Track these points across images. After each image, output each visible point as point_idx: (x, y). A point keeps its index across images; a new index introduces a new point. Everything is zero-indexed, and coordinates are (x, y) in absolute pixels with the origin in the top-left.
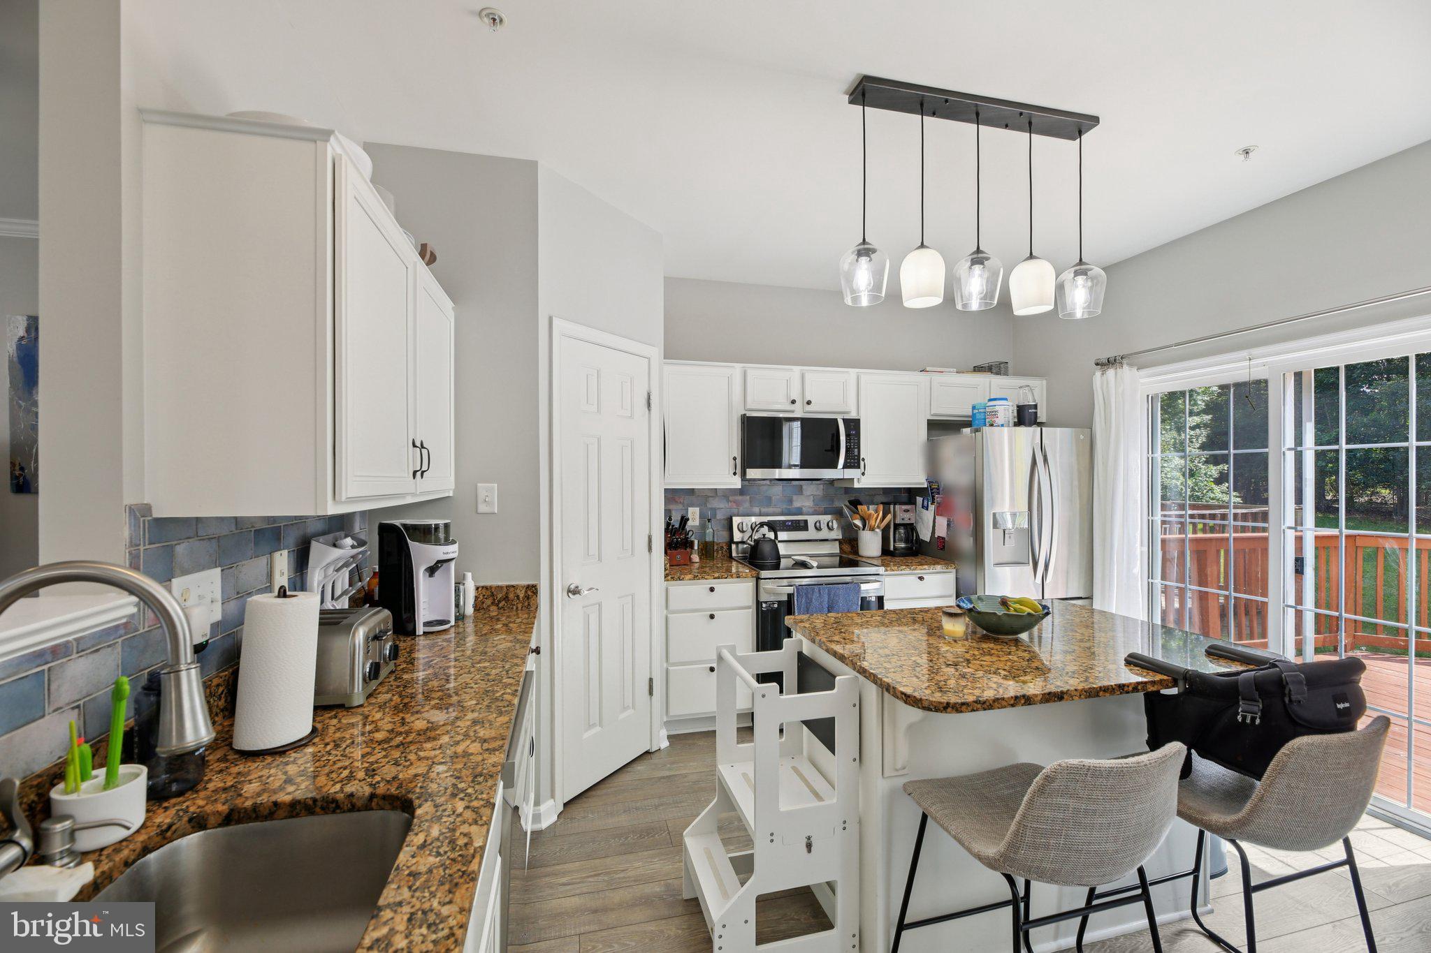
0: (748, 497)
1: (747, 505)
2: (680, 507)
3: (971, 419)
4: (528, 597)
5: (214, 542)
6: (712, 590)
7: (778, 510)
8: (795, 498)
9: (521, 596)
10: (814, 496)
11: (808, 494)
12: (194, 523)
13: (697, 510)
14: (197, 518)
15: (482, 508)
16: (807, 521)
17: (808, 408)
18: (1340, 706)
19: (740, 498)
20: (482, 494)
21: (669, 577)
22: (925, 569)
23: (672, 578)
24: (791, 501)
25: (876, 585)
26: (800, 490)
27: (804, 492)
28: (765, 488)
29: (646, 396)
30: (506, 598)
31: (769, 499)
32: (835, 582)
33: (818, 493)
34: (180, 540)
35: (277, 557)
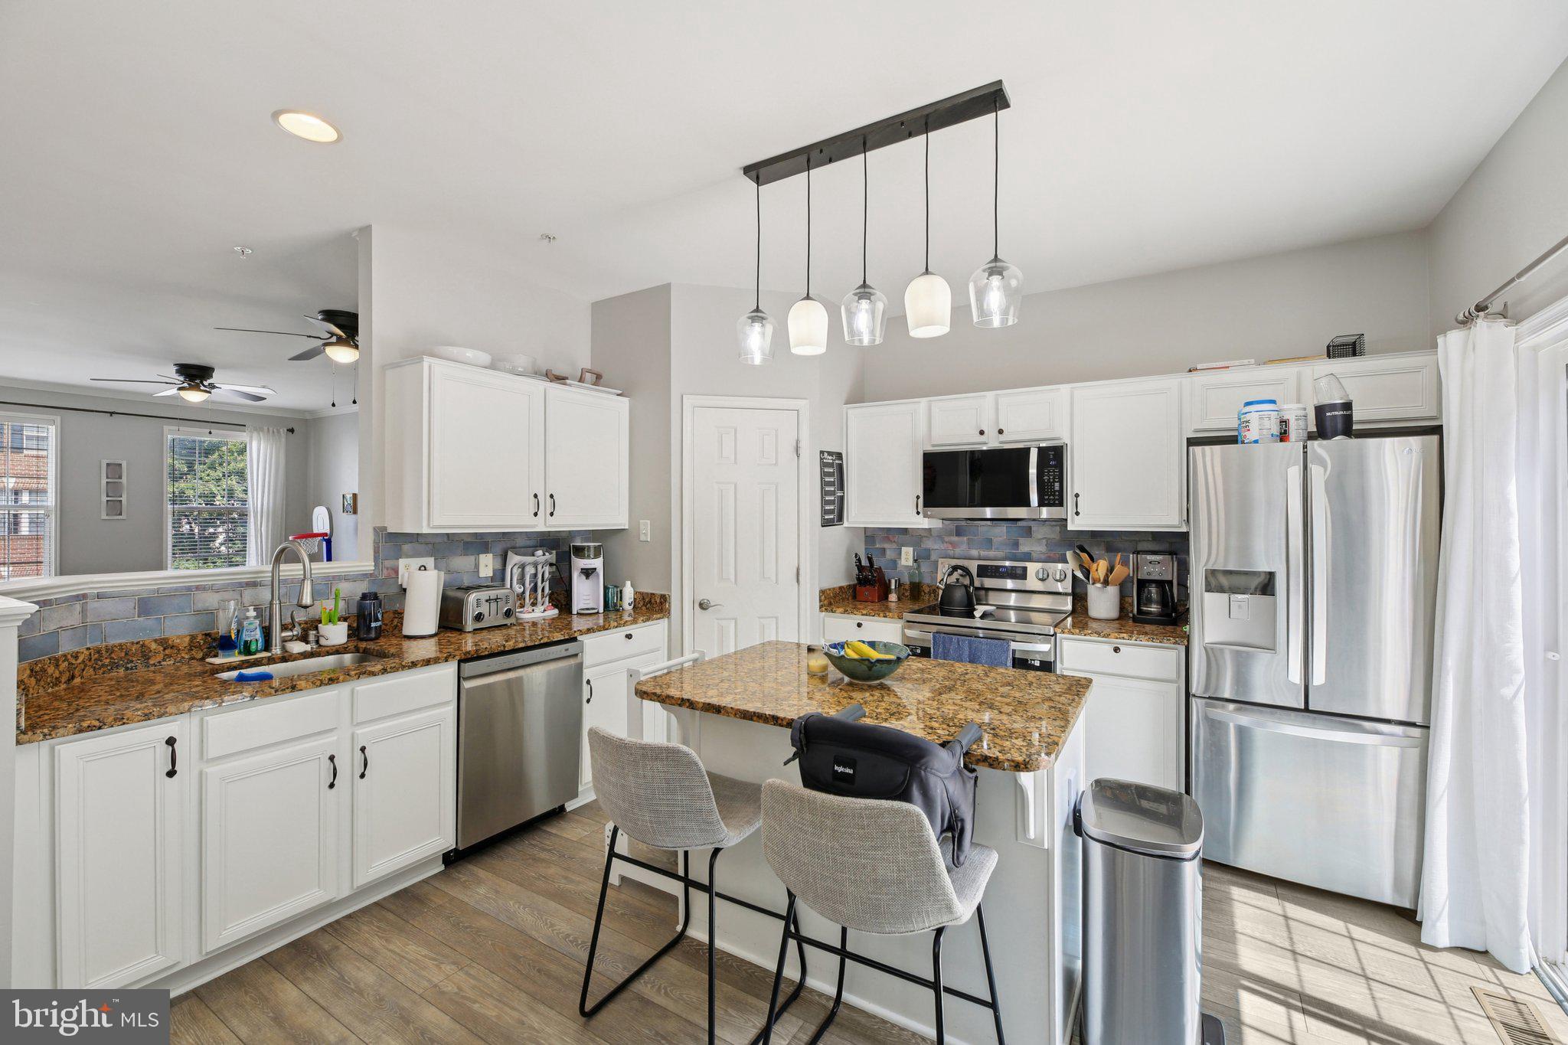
0: (965, 538)
1: (964, 547)
2: (894, 546)
3: (1236, 434)
4: (661, 603)
5: (430, 546)
6: (859, 625)
7: (1000, 554)
8: (1021, 540)
9: (658, 601)
10: (1047, 539)
11: (1040, 537)
12: (415, 536)
13: (911, 550)
14: (418, 534)
15: (642, 538)
16: (1026, 567)
17: (1002, 438)
18: (840, 769)
19: (955, 539)
20: (642, 527)
21: (824, 609)
22: (1123, 638)
23: (826, 609)
24: (1016, 544)
25: (1045, 647)
26: (1028, 532)
27: (1034, 535)
28: (985, 529)
29: (795, 444)
30: (650, 602)
31: (989, 542)
32: (995, 636)
33: (1052, 536)
34: (405, 543)
35: (482, 556)
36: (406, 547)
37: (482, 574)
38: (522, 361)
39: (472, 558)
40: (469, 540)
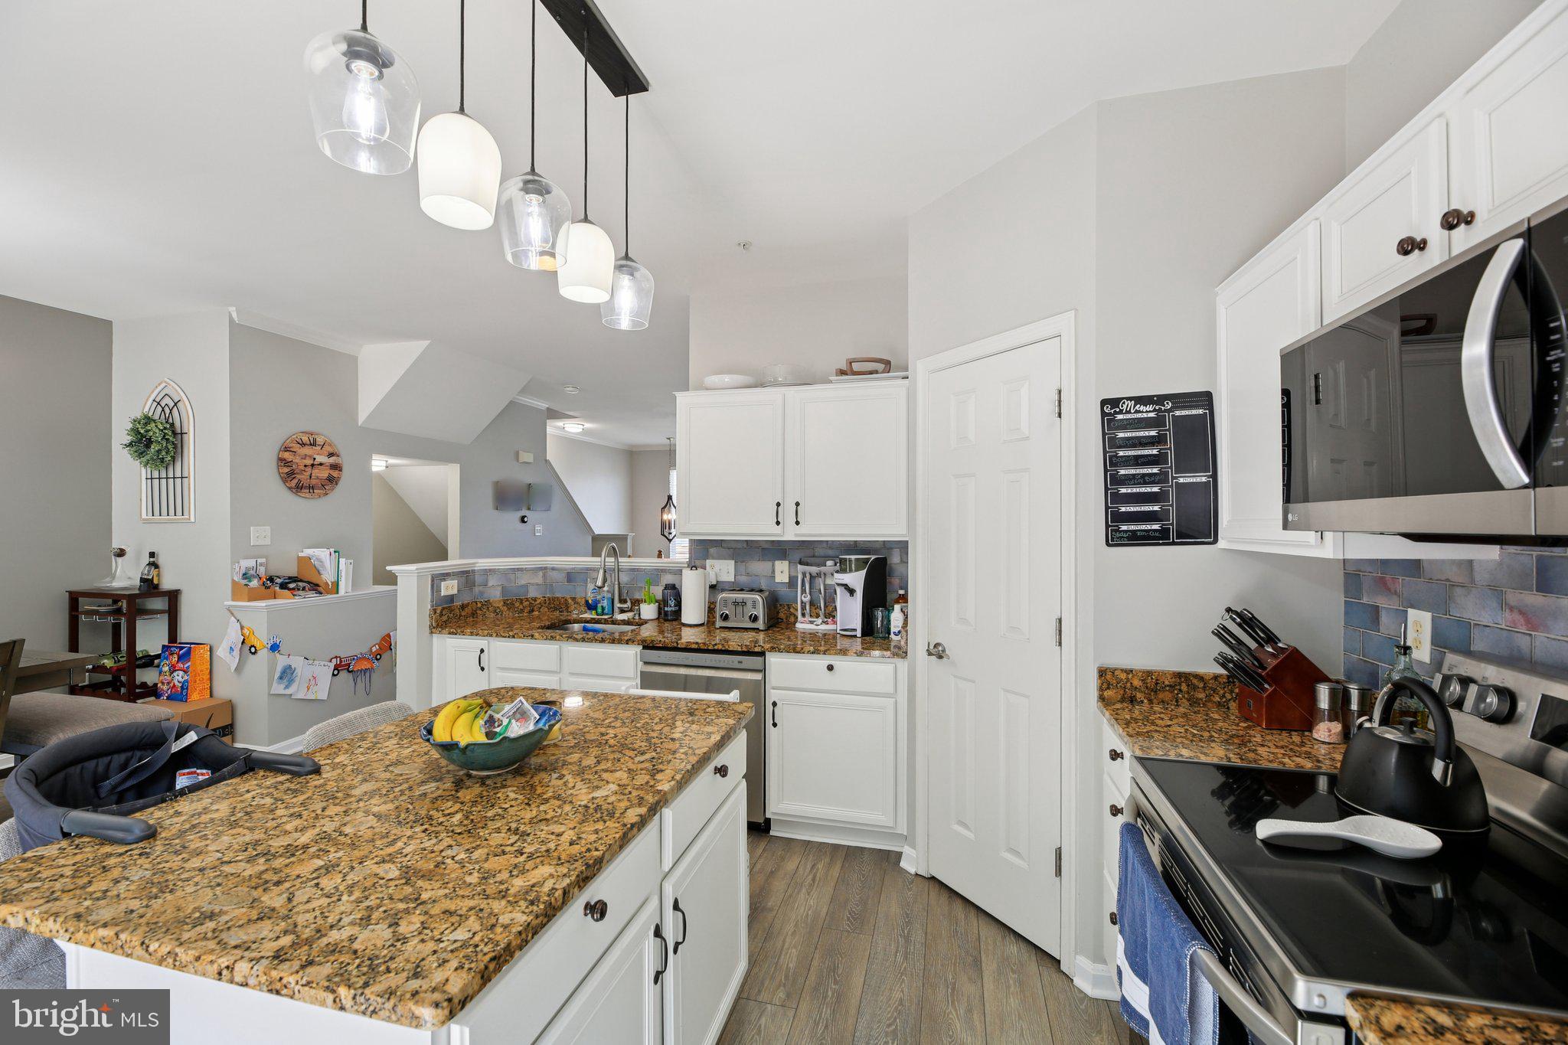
13: (1427, 616)
29: (1056, 396)
34: (712, 547)
35: (778, 563)
36: (712, 551)
37: (778, 580)
38: (781, 372)
39: (770, 564)
40: (766, 546)
